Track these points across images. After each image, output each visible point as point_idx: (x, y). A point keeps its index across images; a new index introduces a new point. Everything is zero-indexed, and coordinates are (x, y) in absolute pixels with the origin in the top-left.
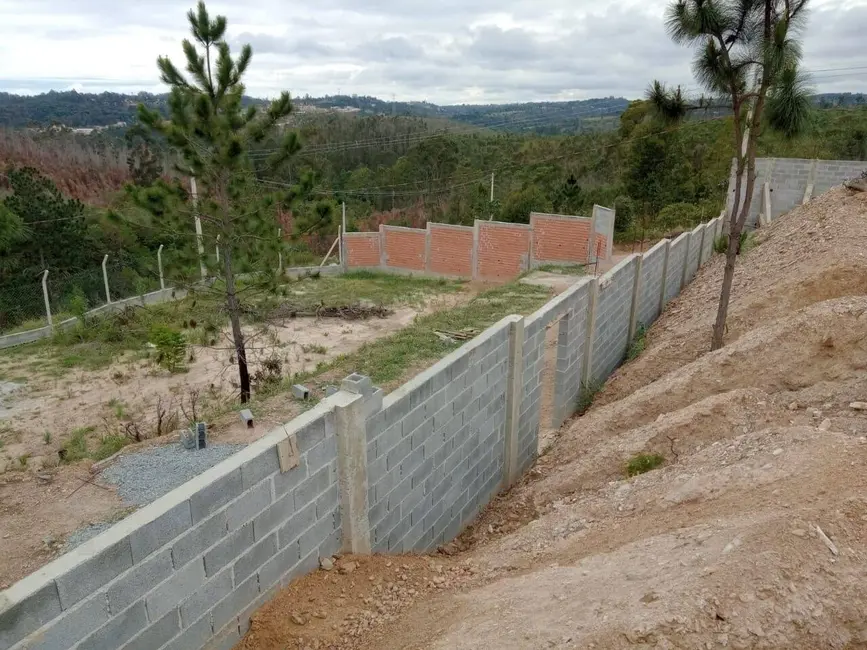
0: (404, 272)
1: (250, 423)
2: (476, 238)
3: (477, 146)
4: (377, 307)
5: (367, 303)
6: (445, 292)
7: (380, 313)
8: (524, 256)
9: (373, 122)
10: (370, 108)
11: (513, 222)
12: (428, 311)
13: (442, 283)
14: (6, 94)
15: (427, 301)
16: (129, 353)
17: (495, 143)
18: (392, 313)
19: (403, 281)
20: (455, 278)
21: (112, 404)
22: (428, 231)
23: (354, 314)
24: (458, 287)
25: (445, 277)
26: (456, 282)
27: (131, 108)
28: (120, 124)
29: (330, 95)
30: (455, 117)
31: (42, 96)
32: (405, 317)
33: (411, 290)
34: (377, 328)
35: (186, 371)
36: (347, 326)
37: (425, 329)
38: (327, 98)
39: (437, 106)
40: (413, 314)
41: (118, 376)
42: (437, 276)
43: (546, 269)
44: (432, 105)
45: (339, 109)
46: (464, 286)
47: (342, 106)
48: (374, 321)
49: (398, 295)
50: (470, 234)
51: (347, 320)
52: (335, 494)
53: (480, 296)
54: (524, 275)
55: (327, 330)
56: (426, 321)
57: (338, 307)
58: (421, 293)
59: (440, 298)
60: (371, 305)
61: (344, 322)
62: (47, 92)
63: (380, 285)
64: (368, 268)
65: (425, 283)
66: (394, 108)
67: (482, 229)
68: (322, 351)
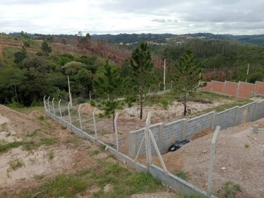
0: (217, 93)
1: (190, 118)
2: (239, 86)
3: (246, 50)
4: (209, 101)
5: (207, 100)
6: (228, 99)
7: (210, 103)
8: (252, 92)
9: (210, 42)
10: (209, 37)
11: (250, 82)
12: (223, 104)
13: (227, 97)
14: (110, 34)
15: (222, 101)
16: (155, 104)
17: (253, 49)
18: (213, 103)
19: (216, 95)
20: (232, 96)
21: (155, 113)
22: (225, 83)
23: (203, 102)
24: (232, 98)
25: (228, 95)
26: (231, 97)
27: (140, 38)
28: (136, 42)
29: (196, 33)
30: (240, 40)
31: (118, 35)
32: (216, 104)
33: (219, 98)
34: (209, 106)
35: (168, 109)
36: (202, 104)
37: (222, 107)
38: (196, 34)
39: (233, 36)
40: (219, 104)
41: (155, 109)
42: (226, 95)
43: (258, 96)
44: (231, 35)
45: (199, 37)
46: (233, 98)
47: (200, 36)
48: (208, 104)
49: (215, 99)
50: (237, 85)
51: (202, 103)
52: (211, 122)
53: (237, 101)
54: (251, 98)
55: (197, 105)
56: (222, 106)
57: (200, 100)
58: (221, 99)
59: (226, 101)
60: (208, 100)
61: (201, 104)
62: (119, 34)
63: (210, 96)
64: (207, 91)
65: (222, 96)
66: (217, 37)
67: (241, 84)
68: (196, 109)
